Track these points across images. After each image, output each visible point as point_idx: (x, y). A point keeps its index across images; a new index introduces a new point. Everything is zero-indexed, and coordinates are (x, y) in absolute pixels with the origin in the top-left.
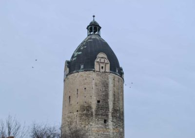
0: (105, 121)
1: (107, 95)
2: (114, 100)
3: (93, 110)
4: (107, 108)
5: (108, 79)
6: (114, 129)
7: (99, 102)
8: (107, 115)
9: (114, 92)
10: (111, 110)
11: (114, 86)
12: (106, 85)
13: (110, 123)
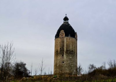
0: (63, 55)
1: (63, 46)
2: (67, 47)
3: (59, 52)
4: (64, 50)
5: (64, 39)
6: (66, 58)
7: (60, 49)
8: (63, 53)
9: (67, 44)
10: (65, 51)
11: (67, 41)
12: (63, 42)
13: (65, 56)
